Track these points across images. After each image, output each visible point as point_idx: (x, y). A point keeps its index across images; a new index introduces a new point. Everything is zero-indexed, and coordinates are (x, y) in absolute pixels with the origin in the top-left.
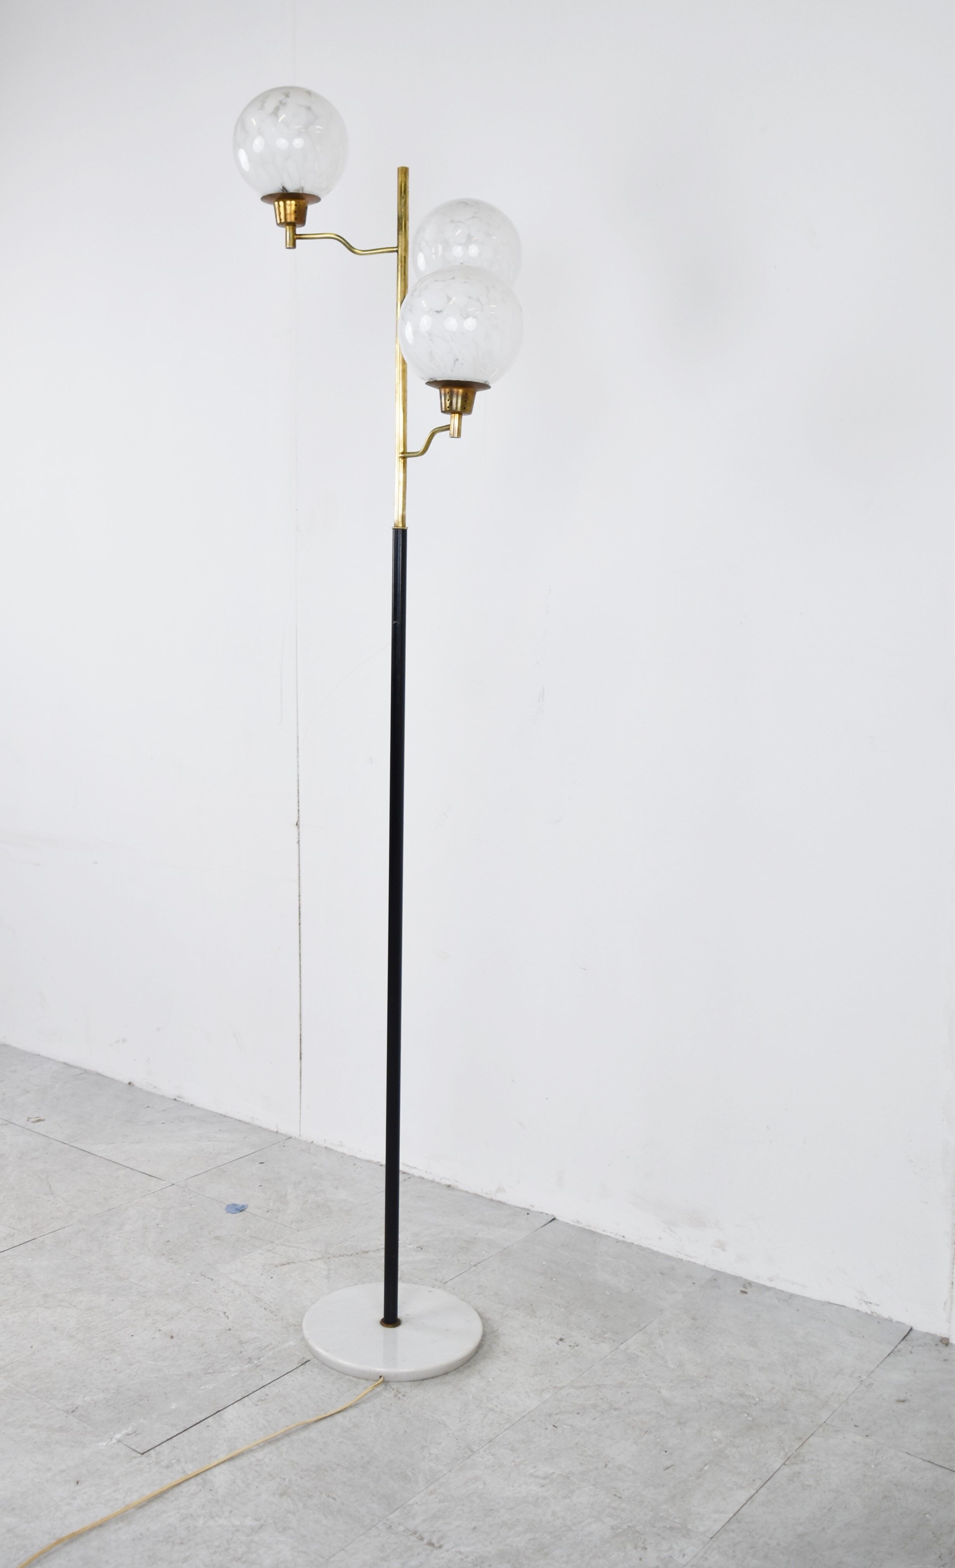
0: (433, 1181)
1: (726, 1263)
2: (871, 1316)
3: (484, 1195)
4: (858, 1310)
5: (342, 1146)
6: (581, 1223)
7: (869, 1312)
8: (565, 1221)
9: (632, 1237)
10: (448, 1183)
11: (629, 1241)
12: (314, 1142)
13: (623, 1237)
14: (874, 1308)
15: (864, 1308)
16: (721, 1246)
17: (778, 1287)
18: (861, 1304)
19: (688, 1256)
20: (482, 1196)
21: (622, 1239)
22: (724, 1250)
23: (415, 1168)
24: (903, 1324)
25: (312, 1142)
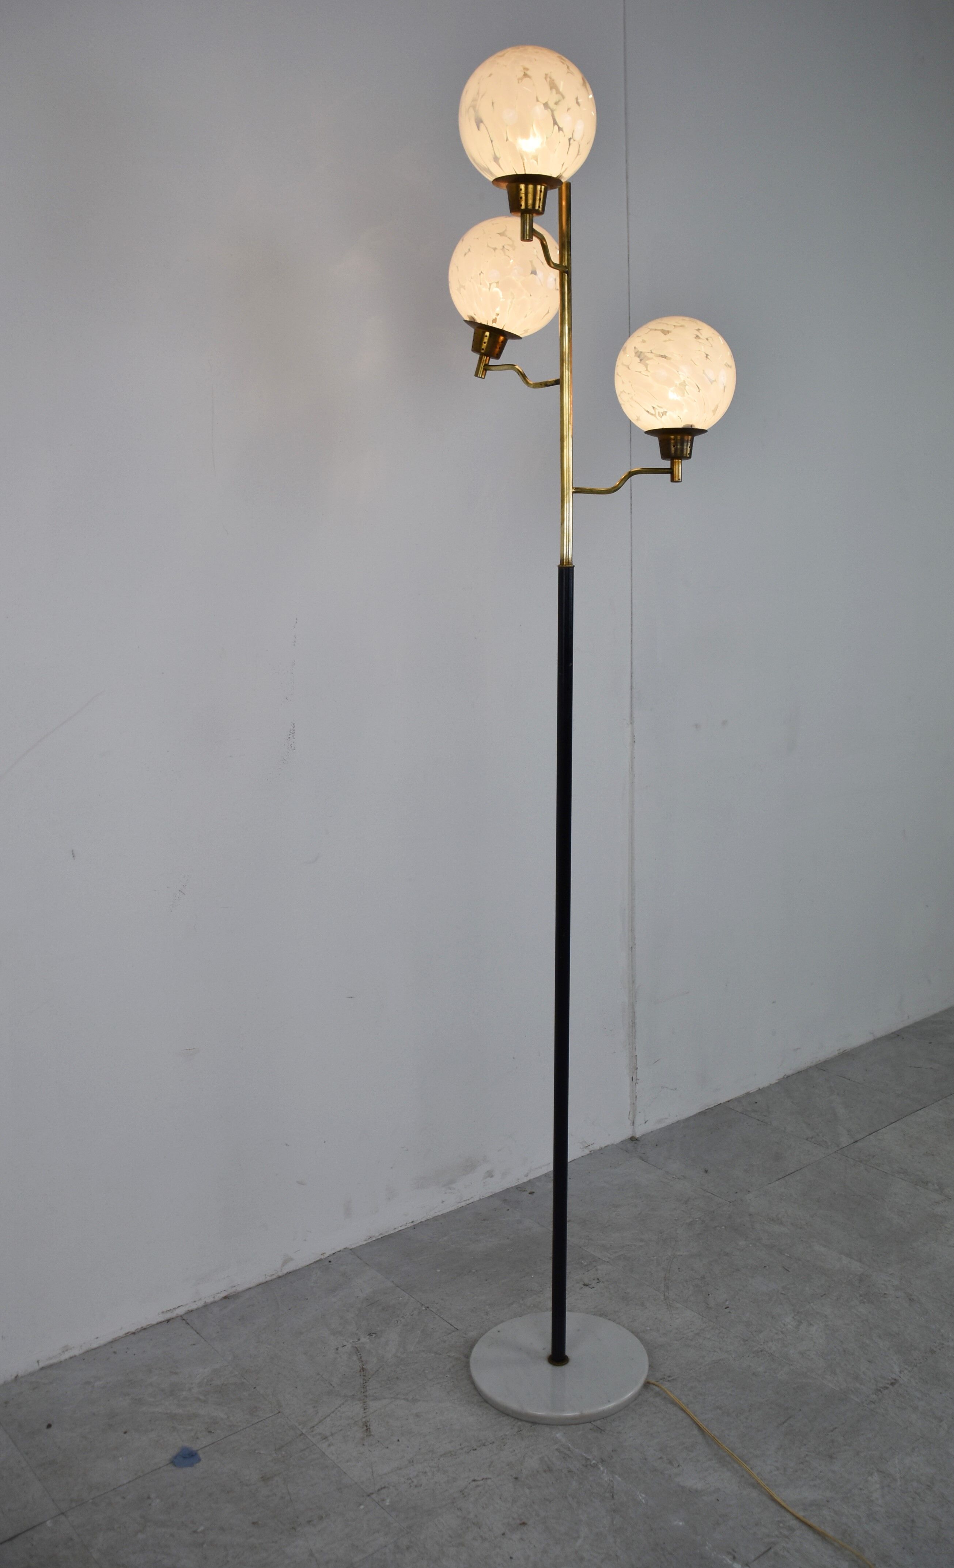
0: (206, 1306)
1: (497, 1185)
2: (592, 1154)
3: (269, 1278)
4: (583, 1156)
5: (67, 1350)
6: (374, 1237)
7: (589, 1152)
8: (358, 1245)
9: (419, 1215)
10: (223, 1295)
11: (418, 1222)
12: (19, 1375)
13: (412, 1222)
14: (592, 1148)
15: (587, 1152)
16: (490, 1174)
17: (532, 1178)
18: (583, 1151)
19: (466, 1200)
20: (267, 1282)
21: (412, 1224)
22: (492, 1177)
23: (179, 1307)
24: (608, 1146)
25: (17, 1377)
